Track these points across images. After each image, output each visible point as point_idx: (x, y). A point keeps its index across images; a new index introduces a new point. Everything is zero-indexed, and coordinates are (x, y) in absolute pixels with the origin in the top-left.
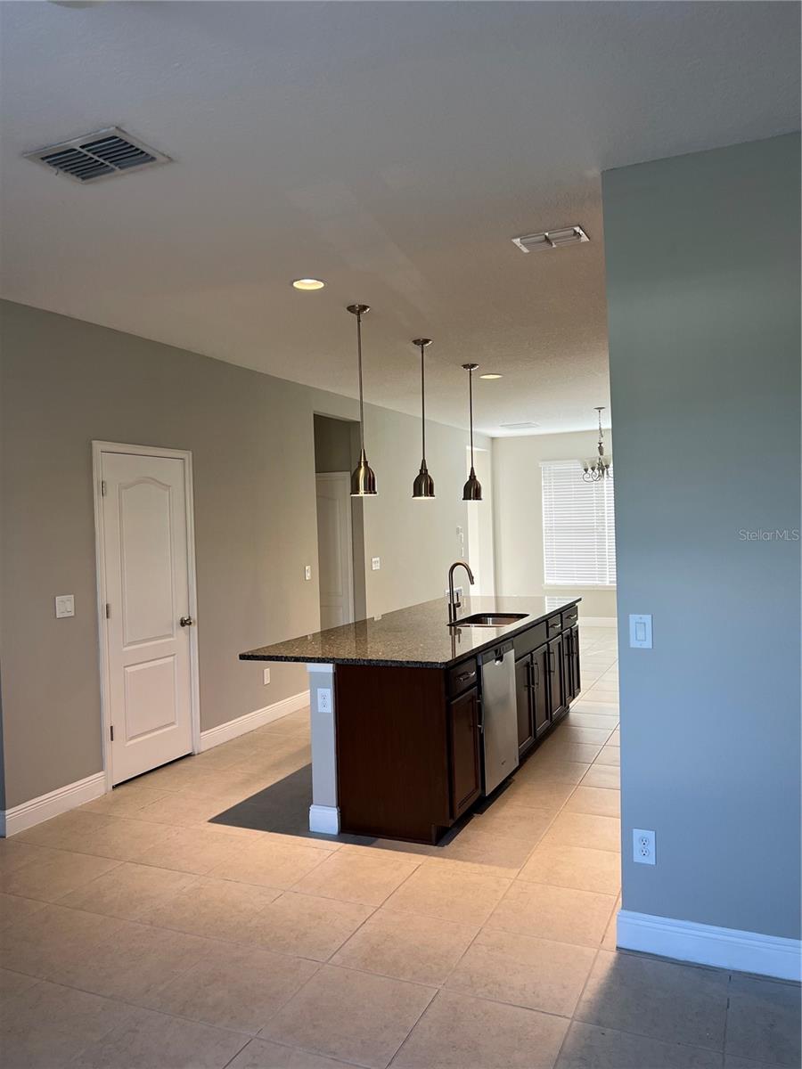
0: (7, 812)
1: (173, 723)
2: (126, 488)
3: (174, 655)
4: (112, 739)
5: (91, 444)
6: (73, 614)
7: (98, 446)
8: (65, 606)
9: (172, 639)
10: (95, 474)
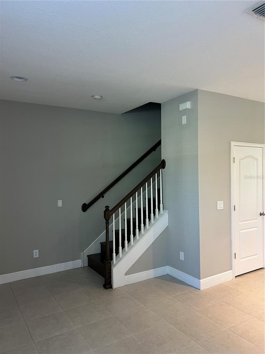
0: (201, 280)
1: (256, 255)
2: (242, 160)
3: (257, 227)
4: (235, 258)
5: (230, 143)
6: (223, 209)
7: (233, 143)
8: (221, 205)
9: (256, 221)
10: (231, 154)
